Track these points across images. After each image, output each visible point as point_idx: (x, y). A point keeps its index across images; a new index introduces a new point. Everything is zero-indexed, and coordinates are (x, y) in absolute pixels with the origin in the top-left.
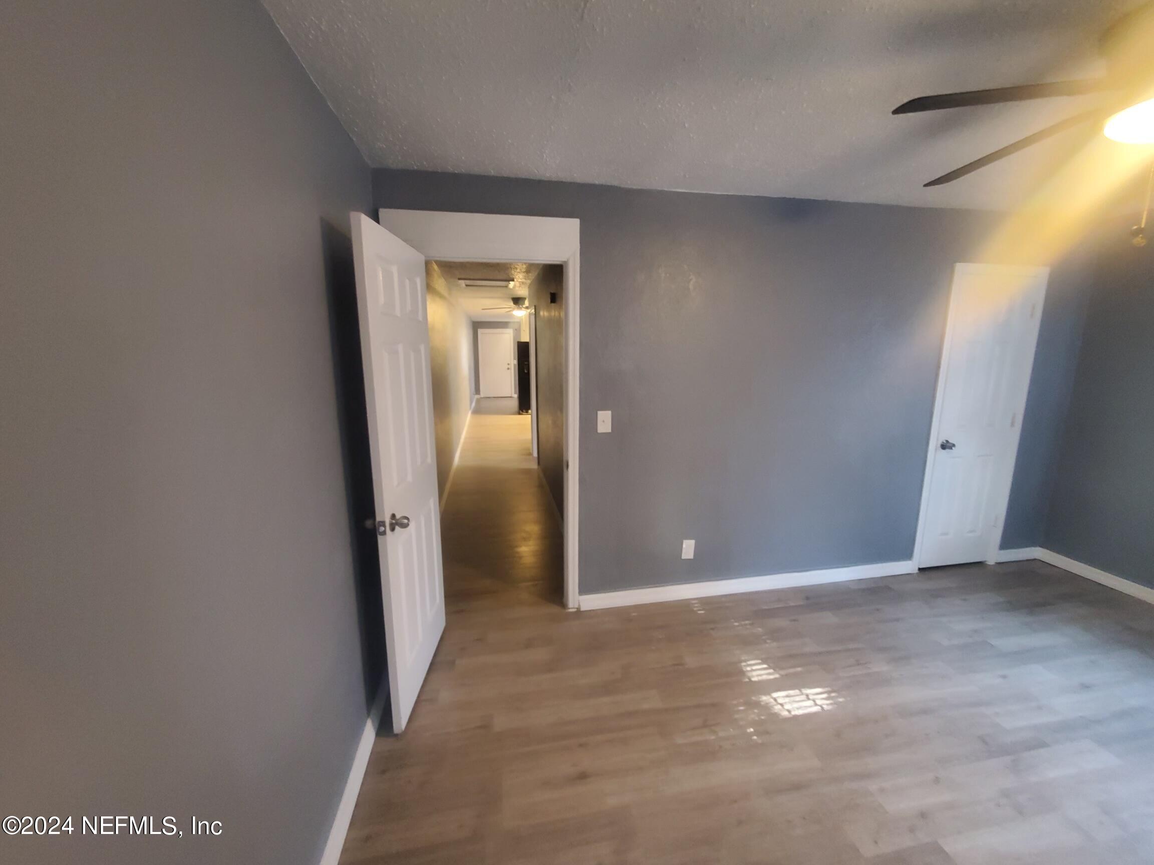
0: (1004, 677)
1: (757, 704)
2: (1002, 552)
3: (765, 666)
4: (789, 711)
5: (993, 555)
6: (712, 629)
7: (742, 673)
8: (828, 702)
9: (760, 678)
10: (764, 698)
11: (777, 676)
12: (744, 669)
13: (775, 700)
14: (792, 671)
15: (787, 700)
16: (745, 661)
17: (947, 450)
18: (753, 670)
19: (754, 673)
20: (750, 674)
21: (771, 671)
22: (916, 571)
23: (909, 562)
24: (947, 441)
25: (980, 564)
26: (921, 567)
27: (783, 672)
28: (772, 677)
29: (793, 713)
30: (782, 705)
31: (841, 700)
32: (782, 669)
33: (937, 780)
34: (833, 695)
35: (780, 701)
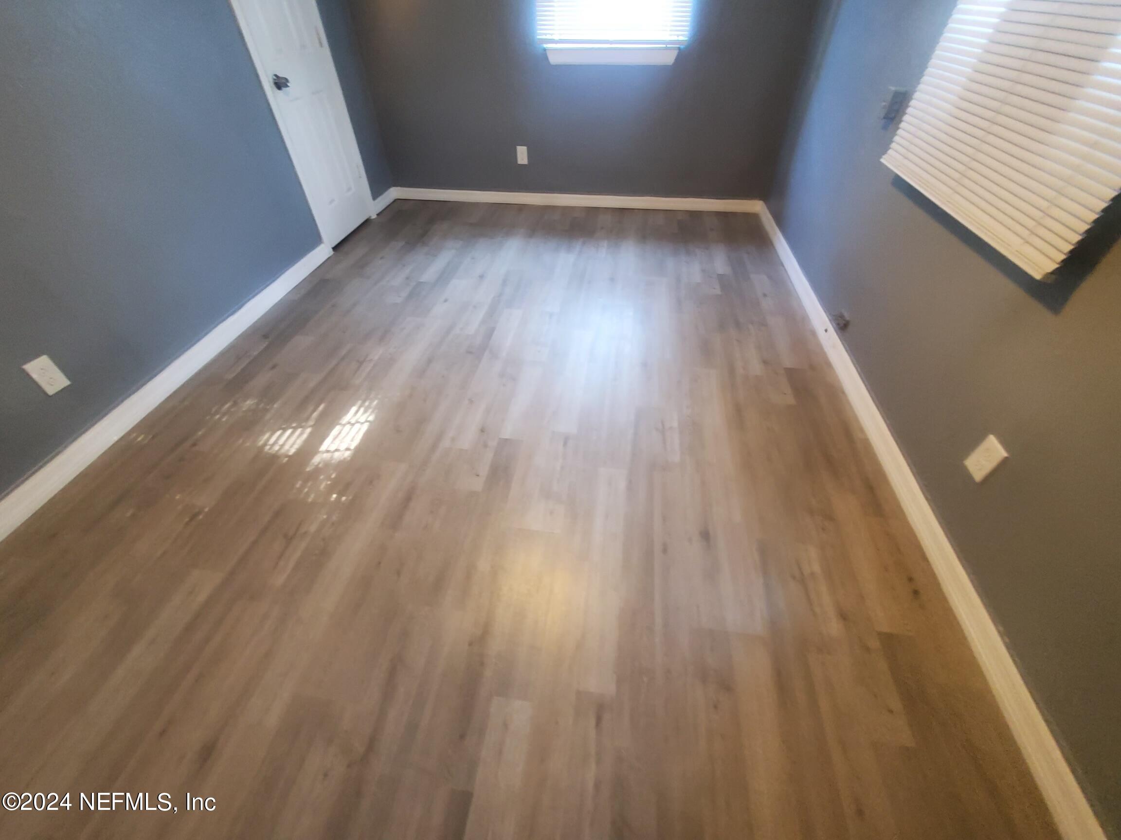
0: (446, 301)
1: (317, 470)
2: (376, 201)
3: (289, 431)
4: (348, 449)
5: (373, 208)
6: (194, 445)
7: (275, 457)
8: (368, 414)
9: (296, 446)
10: (317, 459)
11: (309, 430)
12: (274, 452)
13: (328, 451)
14: (315, 414)
15: (337, 442)
16: (265, 444)
18: (282, 446)
19: (287, 447)
20: (283, 451)
21: (299, 431)
22: (332, 253)
23: (322, 246)
25: (367, 222)
26: (334, 245)
27: (311, 423)
28: (305, 436)
29: (352, 447)
30: (337, 450)
31: (375, 402)
32: (308, 419)
33: (471, 401)
34: (367, 404)
35: (332, 448)
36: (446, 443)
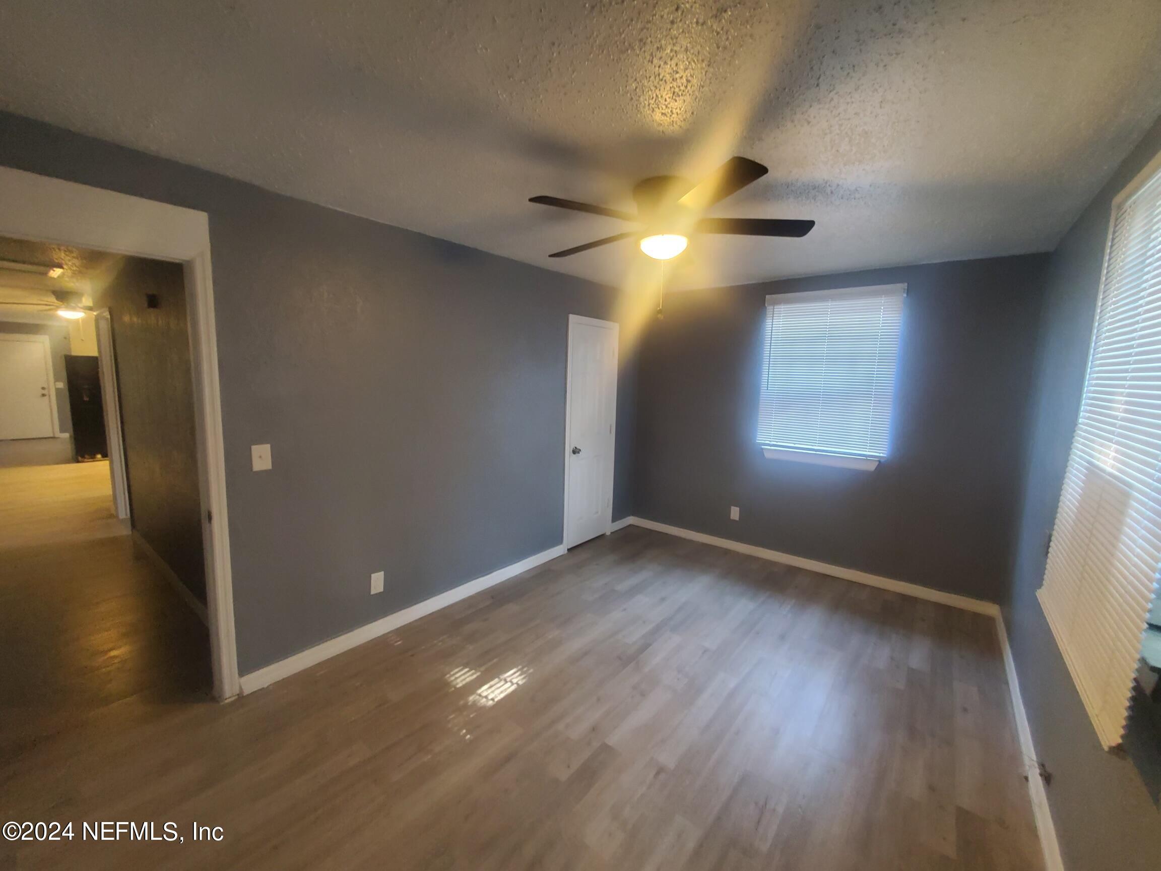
0: (625, 610)
1: (466, 706)
2: (614, 523)
3: (466, 670)
4: (493, 699)
5: (610, 528)
6: (412, 655)
7: (448, 684)
8: (523, 676)
9: (464, 682)
10: (471, 698)
11: (478, 674)
12: (449, 680)
13: (480, 695)
14: (490, 664)
15: (490, 691)
16: (449, 673)
17: (577, 454)
18: (456, 678)
19: (459, 680)
20: (454, 683)
21: (473, 671)
22: (566, 552)
23: (561, 546)
24: (576, 448)
25: (602, 537)
26: (569, 548)
27: (483, 669)
28: (475, 676)
29: (496, 700)
30: (486, 697)
31: (531, 671)
32: (480, 666)
33: (599, 700)
34: (525, 669)
35: (484, 694)
36: (561, 726)
